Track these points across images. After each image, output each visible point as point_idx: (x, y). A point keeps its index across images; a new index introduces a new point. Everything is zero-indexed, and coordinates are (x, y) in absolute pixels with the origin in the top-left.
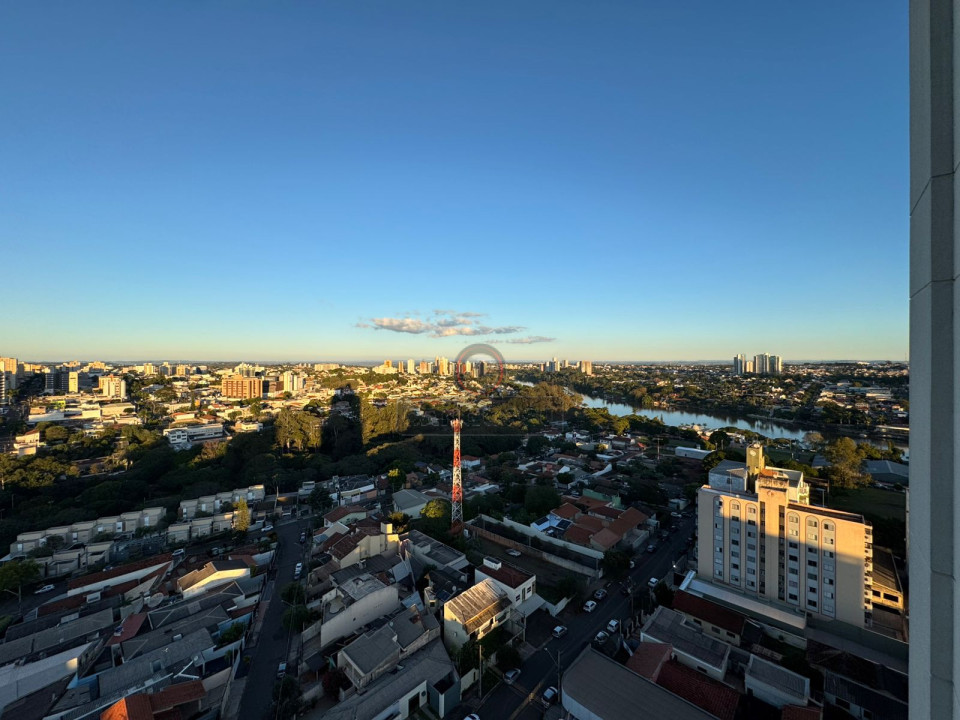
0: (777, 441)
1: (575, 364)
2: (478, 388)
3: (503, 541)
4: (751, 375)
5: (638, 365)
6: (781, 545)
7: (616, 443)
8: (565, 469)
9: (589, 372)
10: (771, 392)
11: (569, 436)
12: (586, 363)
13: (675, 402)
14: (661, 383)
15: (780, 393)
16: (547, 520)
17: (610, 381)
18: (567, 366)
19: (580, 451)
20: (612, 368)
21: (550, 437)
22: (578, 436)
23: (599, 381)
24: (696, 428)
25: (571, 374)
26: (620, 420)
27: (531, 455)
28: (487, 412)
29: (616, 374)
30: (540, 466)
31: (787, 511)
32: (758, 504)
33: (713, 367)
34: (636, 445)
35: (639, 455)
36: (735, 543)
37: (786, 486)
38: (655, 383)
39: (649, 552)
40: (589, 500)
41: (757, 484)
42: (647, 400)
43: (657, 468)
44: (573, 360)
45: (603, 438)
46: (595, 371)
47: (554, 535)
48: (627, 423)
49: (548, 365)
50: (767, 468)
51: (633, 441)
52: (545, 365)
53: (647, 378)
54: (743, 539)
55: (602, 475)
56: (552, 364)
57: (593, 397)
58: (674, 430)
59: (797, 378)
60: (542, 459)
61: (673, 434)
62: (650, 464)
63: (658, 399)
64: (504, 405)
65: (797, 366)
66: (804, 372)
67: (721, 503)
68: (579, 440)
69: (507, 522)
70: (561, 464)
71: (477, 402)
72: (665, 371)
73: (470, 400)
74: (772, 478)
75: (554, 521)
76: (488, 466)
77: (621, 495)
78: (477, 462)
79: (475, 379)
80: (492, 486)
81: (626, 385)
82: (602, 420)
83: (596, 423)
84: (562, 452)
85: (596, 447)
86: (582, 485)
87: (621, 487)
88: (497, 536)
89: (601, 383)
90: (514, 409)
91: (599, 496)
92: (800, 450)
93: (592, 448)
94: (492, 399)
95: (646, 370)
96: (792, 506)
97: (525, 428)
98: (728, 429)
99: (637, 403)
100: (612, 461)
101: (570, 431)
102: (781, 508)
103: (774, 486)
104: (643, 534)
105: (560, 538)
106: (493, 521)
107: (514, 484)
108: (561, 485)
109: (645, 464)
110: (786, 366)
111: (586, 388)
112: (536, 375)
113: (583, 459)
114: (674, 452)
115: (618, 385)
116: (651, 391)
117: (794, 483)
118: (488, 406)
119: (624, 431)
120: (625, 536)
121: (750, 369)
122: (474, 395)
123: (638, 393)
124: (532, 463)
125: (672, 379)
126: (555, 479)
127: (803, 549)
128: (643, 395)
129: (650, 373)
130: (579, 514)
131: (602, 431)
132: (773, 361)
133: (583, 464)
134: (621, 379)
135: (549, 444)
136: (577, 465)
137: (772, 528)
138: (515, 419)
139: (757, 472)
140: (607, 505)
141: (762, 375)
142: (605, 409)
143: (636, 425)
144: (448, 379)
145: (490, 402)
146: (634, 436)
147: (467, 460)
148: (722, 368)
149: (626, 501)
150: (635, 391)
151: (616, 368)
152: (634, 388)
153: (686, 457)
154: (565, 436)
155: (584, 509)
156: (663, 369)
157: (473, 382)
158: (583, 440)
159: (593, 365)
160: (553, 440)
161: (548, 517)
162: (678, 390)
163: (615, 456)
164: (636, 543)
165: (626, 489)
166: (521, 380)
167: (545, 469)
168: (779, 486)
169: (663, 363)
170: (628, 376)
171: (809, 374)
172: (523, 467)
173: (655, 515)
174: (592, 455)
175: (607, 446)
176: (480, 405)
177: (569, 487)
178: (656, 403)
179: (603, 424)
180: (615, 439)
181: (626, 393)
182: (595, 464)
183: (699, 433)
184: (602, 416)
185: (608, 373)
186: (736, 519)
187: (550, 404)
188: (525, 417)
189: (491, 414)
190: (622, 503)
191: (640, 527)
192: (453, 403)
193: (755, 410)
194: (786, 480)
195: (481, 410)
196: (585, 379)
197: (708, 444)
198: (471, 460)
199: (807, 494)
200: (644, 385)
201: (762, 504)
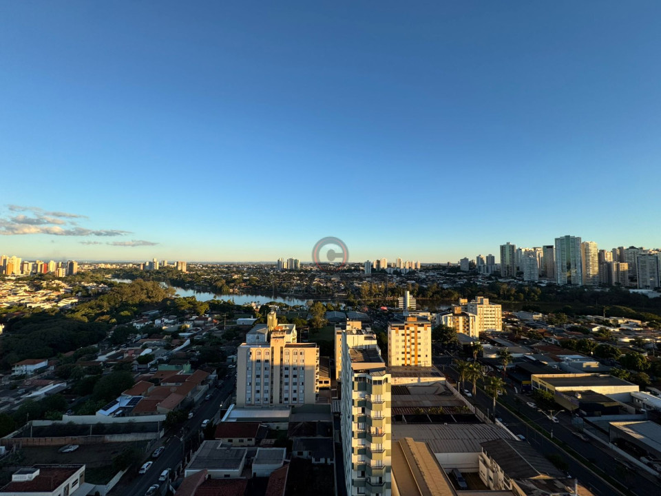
0: (294, 307)
1: (174, 264)
2: (61, 287)
3: (56, 441)
4: (286, 270)
5: (222, 265)
6: (281, 370)
7: (197, 322)
8: (148, 351)
9: (184, 269)
10: (294, 279)
11: (158, 322)
12: (182, 263)
13: (243, 289)
14: (236, 277)
15: (298, 280)
16: (118, 402)
17: (200, 276)
18: (166, 265)
19: (166, 333)
20: (203, 267)
21: (138, 326)
22: (166, 321)
23: (191, 276)
24: (253, 304)
25: (169, 271)
26: (202, 304)
27: (115, 344)
28: (70, 310)
29: (205, 271)
30: (122, 354)
31: (284, 349)
32: (270, 349)
33: (267, 266)
34: (212, 322)
35: (212, 329)
36: (258, 376)
37: (285, 334)
38: (232, 276)
39: (207, 401)
40: (163, 373)
41: (272, 335)
42: (225, 289)
43: (223, 337)
44: (172, 261)
45: (188, 320)
46: (189, 269)
47: (123, 415)
48: (207, 306)
49: (147, 264)
50: (279, 325)
51: (210, 319)
52: (144, 265)
53: (227, 273)
54: (262, 373)
55: (181, 350)
56: (151, 264)
57: (186, 288)
58: (239, 307)
59: (306, 271)
60: (127, 346)
61: (238, 310)
62: (219, 334)
63: (233, 287)
64: (93, 302)
65: (306, 265)
66: (309, 268)
67: (251, 353)
68: (166, 324)
69: (67, 418)
70: (145, 347)
71: (57, 302)
72: (238, 268)
73: (48, 300)
74: (278, 331)
75: (124, 401)
76: (57, 365)
77: (191, 363)
78: (43, 364)
79: (59, 279)
80: (57, 385)
81: (211, 279)
82: (188, 306)
83: (183, 308)
84: (149, 337)
85: (180, 328)
86: (161, 362)
87: (194, 356)
88: (49, 439)
89: (193, 278)
90: (105, 303)
91: (173, 368)
92: (303, 310)
93: (176, 329)
94: (78, 297)
95: (226, 268)
96: (287, 346)
97: (114, 320)
98: (271, 303)
99: (218, 291)
100: (191, 337)
101: (160, 318)
102: (282, 348)
103: (279, 336)
104: (204, 388)
105: (128, 416)
106: (48, 423)
107: (87, 376)
108: (141, 366)
109: (215, 335)
110: (302, 265)
111: (181, 282)
112: (135, 273)
113: (167, 339)
114: (235, 323)
115: (206, 279)
116: (228, 282)
117: (289, 332)
118: (72, 304)
119: (206, 312)
120: (190, 394)
121: (285, 267)
122: (54, 295)
123: (219, 284)
124: (114, 352)
125: (243, 274)
126: (135, 362)
127: (291, 369)
128: (223, 285)
129: (229, 270)
130: (153, 387)
131: (187, 314)
132: (296, 262)
133: (165, 344)
134: (208, 275)
135: (136, 331)
136: (159, 346)
137: (277, 362)
138: (103, 314)
139: (272, 328)
140: (178, 374)
141: (291, 270)
142: (193, 297)
143: (214, 307)
144: (18, 279)
145: (76, 300)
146: (211, 314)
147: (26, 364)
148: (271, 266)
149: (195, 366)
150: (217, 283)
151: (207, 266)
152: (218, 280)
153: (243, 325)
154: (154, 323)
155: (156, 382)
156: (238, 267)
157: (57, 281)
158: (170, 324)
159: (188, 265)
160: (142, 328)
161: (118, 400)
162: (245, 281)
163: (195, 332)
164: (197, 397)
165: (198, 357)
166: (118, 278)
167: (126, 355)
168: (281, 335)
169: (238, 263)
170: (214, 272)
171: (311, 269)
172: (102, 358)
173: (215, 371)
174: (175, 335)
175: (188, 326)
176: (61, 304)
177: (149, 366)
178: (231, 290)
179: (189, 309)
180: (196, 319)
181: (211, 285)
182: (176, 341)
183: (254, 308)
184: (189, 303)
185: (200, 270)
186: (259, 361)
187: (144, 297)
188: (114, 311)
189: (73, 312)
190: (192, 368)
191: (203, 383)
192: (21, 305)
193: (286, 290)
194: (284, 331)
195: (62, 309)
196: (180, 275)
197: (258, 314)
198: (34, 363)
199: (296, 337)
200: (224, 278)
201: (273, 348)
